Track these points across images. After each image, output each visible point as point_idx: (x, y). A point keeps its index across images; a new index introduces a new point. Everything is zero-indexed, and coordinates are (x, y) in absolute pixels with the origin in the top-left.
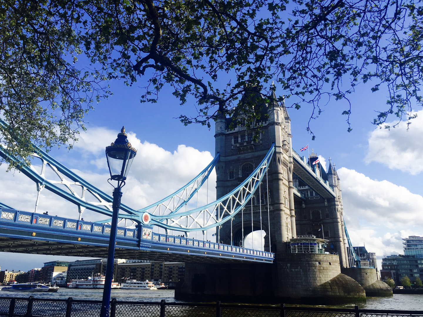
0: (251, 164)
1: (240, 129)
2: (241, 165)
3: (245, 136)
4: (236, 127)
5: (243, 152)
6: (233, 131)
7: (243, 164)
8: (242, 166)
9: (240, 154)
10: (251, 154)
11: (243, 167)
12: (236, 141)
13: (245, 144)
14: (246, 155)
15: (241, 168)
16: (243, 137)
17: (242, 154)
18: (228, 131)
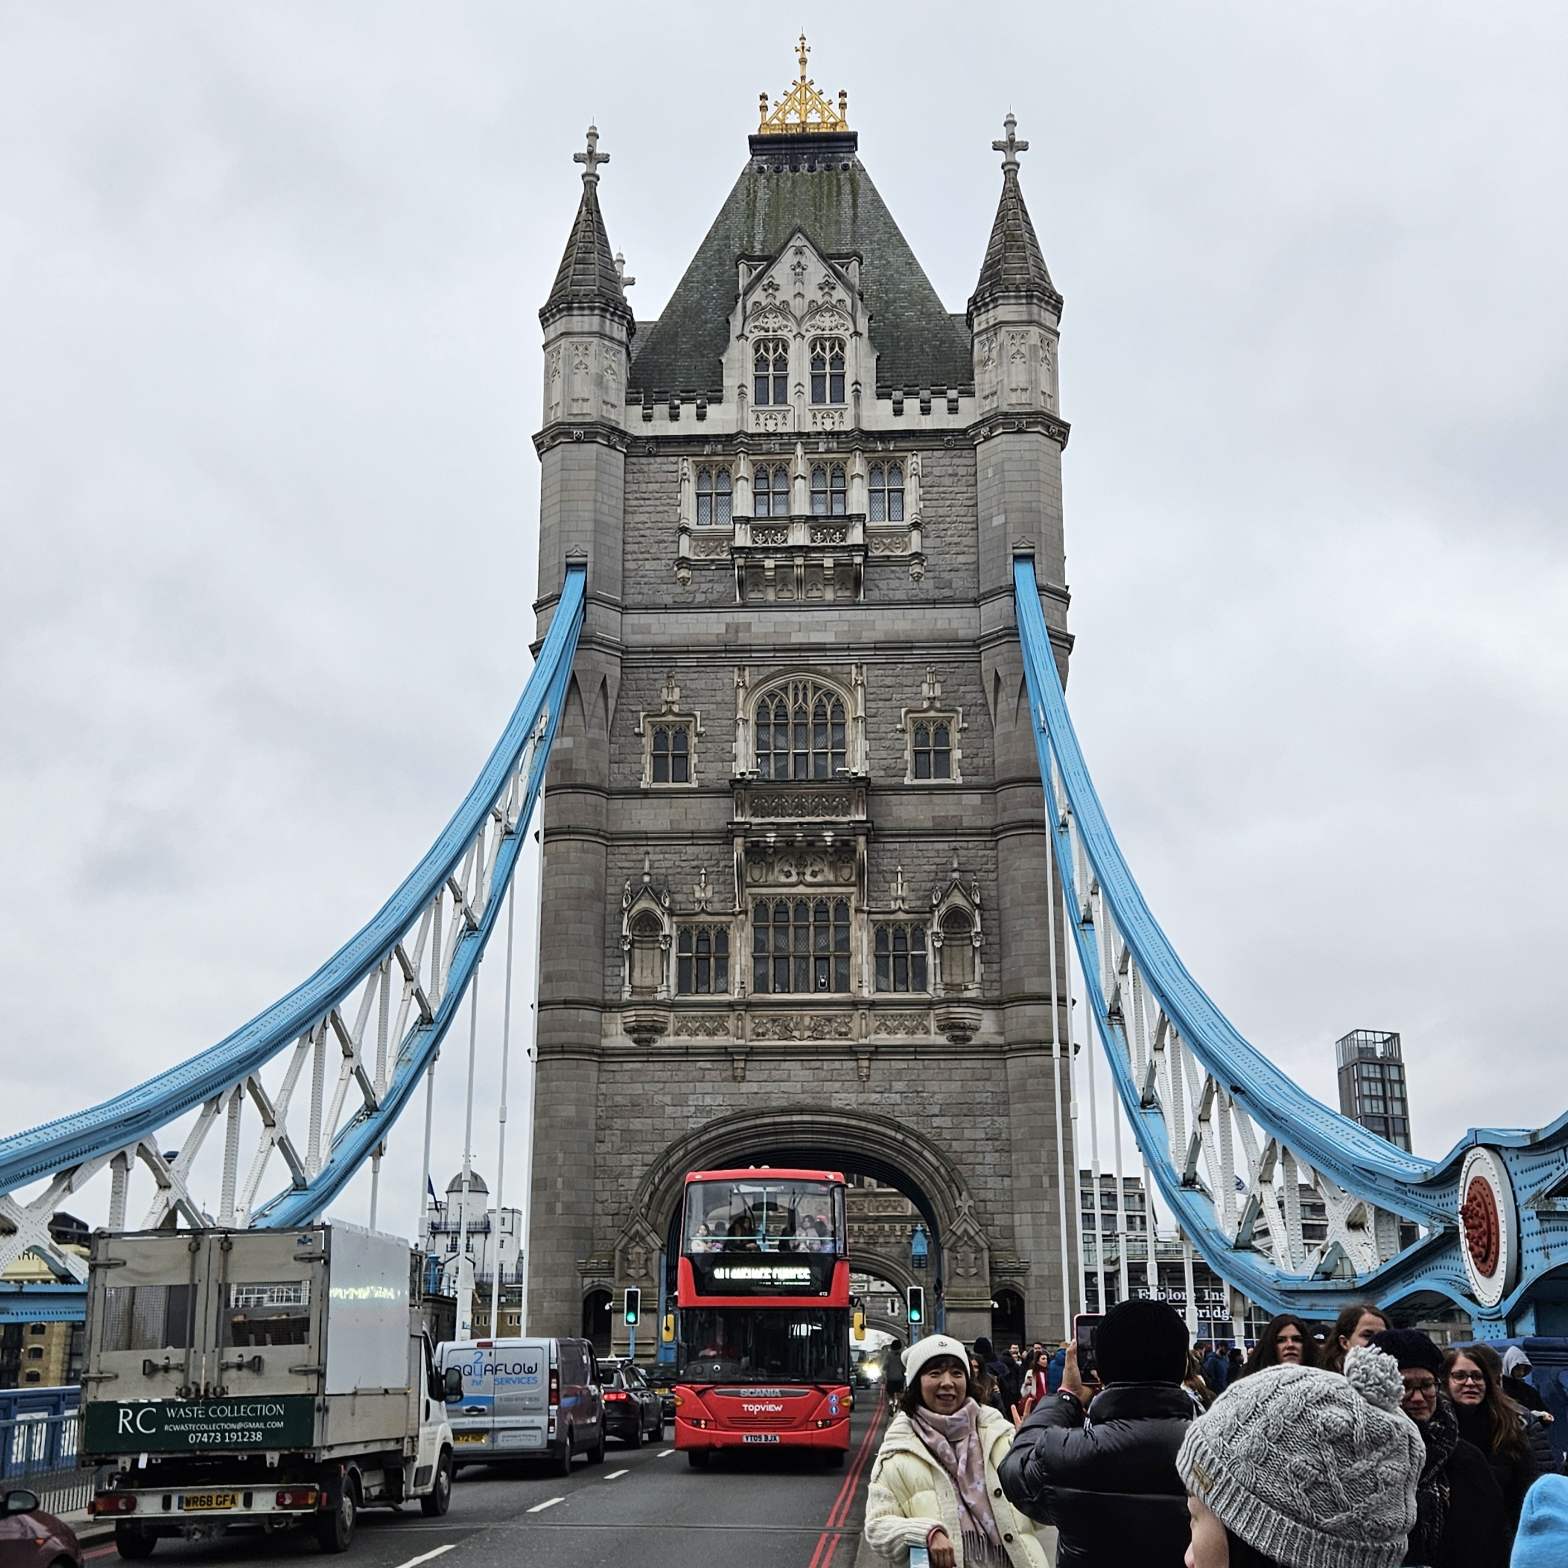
0: (829, 694)
1: (752, 416)
2: (750, 691)
5: (771, 596)
6: (687, 424)
7: (767, 679)
8: (758, 694)
9: (743, 606)
10: (834, 615)
11: (762, 709)
12: (715, 505)
13: (799, 536)
14: (795, 617)
15: (749, 710)
17: (764, 606)
18: (647, 418)
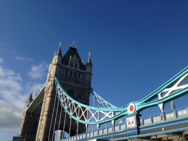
0: (73, 90)
1: (70, 67)
3: (72, 72)
4: (68, 65)
5: (71, 81)
6: (65, 66)
9: (68, 81)
10: (75, 84)
12: (66, 73)
13: (73, 77)
14: (72, 83)
15: (67, 90)
16: (71, 73)
18: (62, 65)
